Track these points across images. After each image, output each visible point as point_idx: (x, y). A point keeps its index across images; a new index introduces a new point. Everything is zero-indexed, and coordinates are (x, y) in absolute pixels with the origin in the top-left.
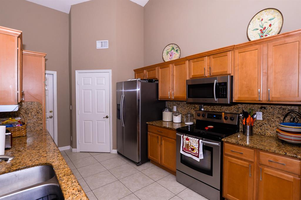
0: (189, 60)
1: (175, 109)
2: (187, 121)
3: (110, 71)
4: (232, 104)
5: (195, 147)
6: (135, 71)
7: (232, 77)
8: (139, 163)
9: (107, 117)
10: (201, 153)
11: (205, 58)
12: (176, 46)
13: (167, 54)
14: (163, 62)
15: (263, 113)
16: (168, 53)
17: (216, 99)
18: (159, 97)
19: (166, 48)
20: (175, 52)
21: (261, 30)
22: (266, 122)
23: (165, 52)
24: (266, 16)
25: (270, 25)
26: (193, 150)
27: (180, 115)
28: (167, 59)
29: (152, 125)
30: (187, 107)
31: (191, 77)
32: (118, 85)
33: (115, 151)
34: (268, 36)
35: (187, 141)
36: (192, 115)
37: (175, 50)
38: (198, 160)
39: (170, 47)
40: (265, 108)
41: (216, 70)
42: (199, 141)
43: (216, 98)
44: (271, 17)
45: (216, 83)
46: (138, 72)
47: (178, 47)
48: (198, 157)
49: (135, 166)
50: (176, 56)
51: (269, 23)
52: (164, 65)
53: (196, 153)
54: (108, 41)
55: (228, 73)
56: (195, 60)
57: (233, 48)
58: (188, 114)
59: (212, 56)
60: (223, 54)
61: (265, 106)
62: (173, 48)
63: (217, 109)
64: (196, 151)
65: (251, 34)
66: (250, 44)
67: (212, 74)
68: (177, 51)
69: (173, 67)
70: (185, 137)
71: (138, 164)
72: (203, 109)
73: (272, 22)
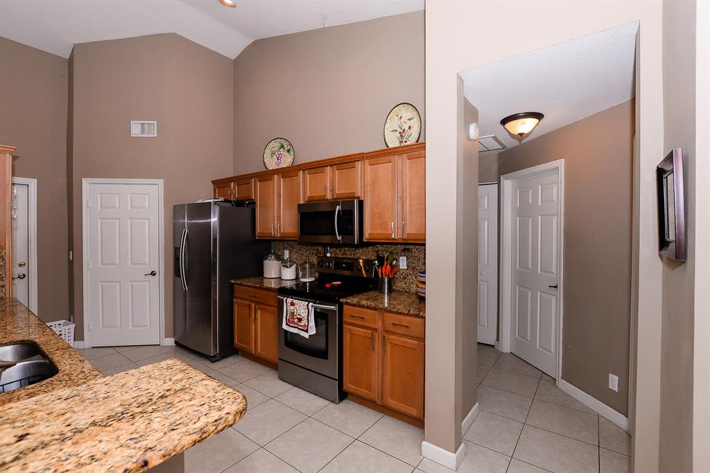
0: (303, 170)
1: (287, 255)
2: (304, 276)
3: (161, 182)
4: (363, 244)
5: (303, 315)
6: (214, 182)
7: (361, 203)
8: (215, 356)
9: (153, 274)
10: (312, 323)
11: (326, 168)
12: (287, 143)
13: (272, 156)
14: (266, 170)
15: (407, 258)
16: (273, 153)
17: (339, 238)
18: (257, 234)
19: (270, 146)
20: (286, 154)
21: (400, 133)
22: (411, 272)
23: (268, 151)
24: (405, 113)
25: (410, 128)
26: (300, 320)
27: (294, 267)
28: (272, 164)
29: (241, 284)
30: (307, 251)
31: (307, 199)
32: (177, 211)
33: (170, 342)
34: (408, 143)
35: (292, 308)
36: (312, 266)
37: (286, 149)
38: (306, 335)
39: (276, 144)
40: (408, 250)
41: (341, 190)
42: (308, 305)
43: (339, 235)
44: (410, 116)
45: (339, 211)
46: (220, 185)
47: (291, 145)
48: (307, 331)
49: (208, 363)
50: (287, 161)
51: (409, 123)
52: (266, 175)
53: (305, 325)
54: (155, 122)
55: (356, 195)
56: (313, 171)
57: (362, 157)
58: (305, 263)
59: (335, 166)
60: (351, 165)
61: (410, 247)
62: (282, 146)
63: (349, 254)
64: (304, 322)
65: (389, 137)
66: (388, 152)
67: (335, 196)
68: (288, 151)
69: (280, 181)
70: (290, 300)
71: (213, 359)
72: (328, 255)
73: (411, 123)
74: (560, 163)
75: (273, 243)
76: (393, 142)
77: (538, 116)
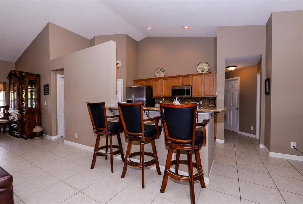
0: (172, 78)
3: (122, 80)
6: (134, 81)
7: (192, 87)
11: (180, 78)
13: (158, 73)
14: (156, 77)
15: (203, 101)
18: (153, 96)
19: (157, 70)
21: (202, 69)
22: (204, 105)
23: (156, 72)
24: (204, 64)
25: (205, 68)
28: (158, 76)
31: (173, 86)
34: (204, 72)
39: (159, 70)
41: (185, 83)
44: (205, 65)
45: (186, 89)
47: (164, 70)
50: (162, 75)
51: (205, 67)
52: (156, 79)
54: (120, 61)
55: (190, 85)
56: (175, 78)
57: (192, 75)
59: (183, 77)
60: (188, 77)
62: (161, 70)
65: (198, 70)
66: (199, 74)
67: (183, 85)
68: (163, 72)
69: (162, 80)
73: (206, 67)
74: (239, 78)
75: (155, 99)
76: (200, 72)
77: (236, 66)
